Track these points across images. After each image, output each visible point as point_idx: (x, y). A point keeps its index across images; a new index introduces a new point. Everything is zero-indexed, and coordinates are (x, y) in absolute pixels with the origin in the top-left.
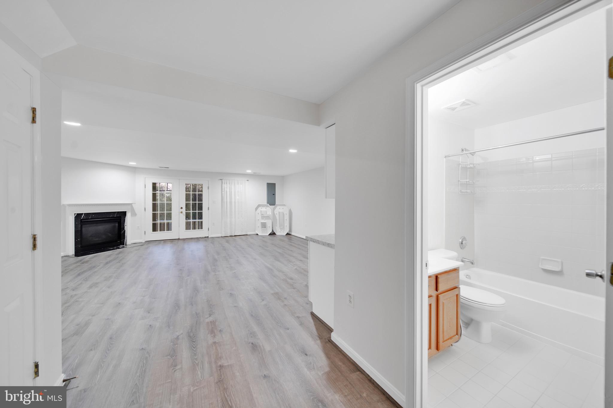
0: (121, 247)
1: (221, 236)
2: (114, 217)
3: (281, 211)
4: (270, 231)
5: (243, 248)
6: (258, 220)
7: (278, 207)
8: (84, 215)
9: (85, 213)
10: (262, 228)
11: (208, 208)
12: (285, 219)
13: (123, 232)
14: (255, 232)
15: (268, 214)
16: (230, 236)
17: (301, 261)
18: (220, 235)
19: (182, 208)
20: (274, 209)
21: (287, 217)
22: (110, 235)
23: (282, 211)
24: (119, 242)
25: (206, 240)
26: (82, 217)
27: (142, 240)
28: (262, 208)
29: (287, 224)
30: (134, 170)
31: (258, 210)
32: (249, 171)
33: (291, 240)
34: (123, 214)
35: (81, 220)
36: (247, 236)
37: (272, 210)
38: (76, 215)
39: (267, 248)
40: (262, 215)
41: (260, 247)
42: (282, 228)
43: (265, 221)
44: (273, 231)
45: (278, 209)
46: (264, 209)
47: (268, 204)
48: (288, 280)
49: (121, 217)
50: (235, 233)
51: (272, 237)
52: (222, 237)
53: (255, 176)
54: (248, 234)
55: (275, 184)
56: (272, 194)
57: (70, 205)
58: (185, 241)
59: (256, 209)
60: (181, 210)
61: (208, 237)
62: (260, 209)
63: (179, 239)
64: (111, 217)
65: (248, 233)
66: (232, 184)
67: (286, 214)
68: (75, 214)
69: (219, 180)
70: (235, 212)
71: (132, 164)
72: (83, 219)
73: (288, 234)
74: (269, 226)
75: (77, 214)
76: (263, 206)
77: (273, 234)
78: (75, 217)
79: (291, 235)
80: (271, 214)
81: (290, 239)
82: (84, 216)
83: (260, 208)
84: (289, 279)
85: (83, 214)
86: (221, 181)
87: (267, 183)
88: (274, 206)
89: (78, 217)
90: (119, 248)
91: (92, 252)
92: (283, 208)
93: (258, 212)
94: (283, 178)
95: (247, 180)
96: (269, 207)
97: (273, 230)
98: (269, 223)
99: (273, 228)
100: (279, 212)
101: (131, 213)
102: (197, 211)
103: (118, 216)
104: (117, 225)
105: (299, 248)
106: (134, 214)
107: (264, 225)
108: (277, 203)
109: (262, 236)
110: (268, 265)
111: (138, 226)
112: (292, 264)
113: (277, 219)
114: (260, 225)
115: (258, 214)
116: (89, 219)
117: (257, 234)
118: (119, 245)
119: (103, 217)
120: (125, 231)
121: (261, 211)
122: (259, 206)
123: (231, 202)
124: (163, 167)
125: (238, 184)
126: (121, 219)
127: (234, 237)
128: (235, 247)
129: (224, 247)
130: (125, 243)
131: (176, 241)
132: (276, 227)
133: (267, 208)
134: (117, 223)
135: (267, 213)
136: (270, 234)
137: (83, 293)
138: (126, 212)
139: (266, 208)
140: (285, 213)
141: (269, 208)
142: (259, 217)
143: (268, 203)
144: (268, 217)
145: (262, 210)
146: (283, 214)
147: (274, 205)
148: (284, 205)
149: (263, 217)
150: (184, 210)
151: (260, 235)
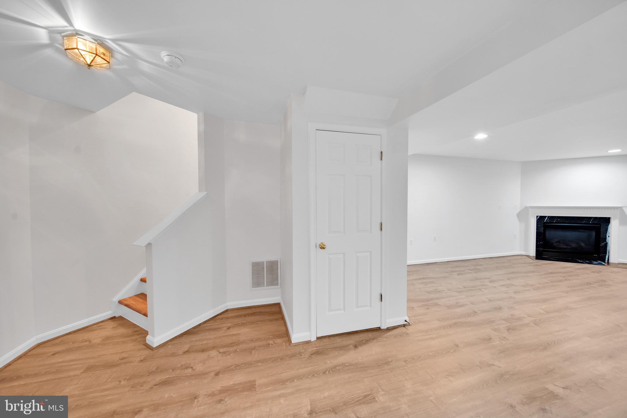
2: (591, 224)
8: (548, 218)
9: (548, 217)
13: (603, 244)
22: (583, 244)
24: (596, 257)
26: (546, 220)
34: (606, 220)
35: (544, 223)
38: (538, 217)
49: (601, 224)
57: (533, 207)
64: (584, 224)
68: (537, 216)
72: (546, 223)
75: (540, 216)
78: (537, 221)
82: (547, 220)
85: (546, 217)
89: (540, 219)
90: (591, 264)
91: (554, 258)
101: (618, 221)
104: (594, 234)
116: (553, 223)
119: (572, 222)
120: (607, 243)
126: (600, 227)
130: (606, 260)
134: (594, 231)
137: (492, 286)
138: (610, 218)
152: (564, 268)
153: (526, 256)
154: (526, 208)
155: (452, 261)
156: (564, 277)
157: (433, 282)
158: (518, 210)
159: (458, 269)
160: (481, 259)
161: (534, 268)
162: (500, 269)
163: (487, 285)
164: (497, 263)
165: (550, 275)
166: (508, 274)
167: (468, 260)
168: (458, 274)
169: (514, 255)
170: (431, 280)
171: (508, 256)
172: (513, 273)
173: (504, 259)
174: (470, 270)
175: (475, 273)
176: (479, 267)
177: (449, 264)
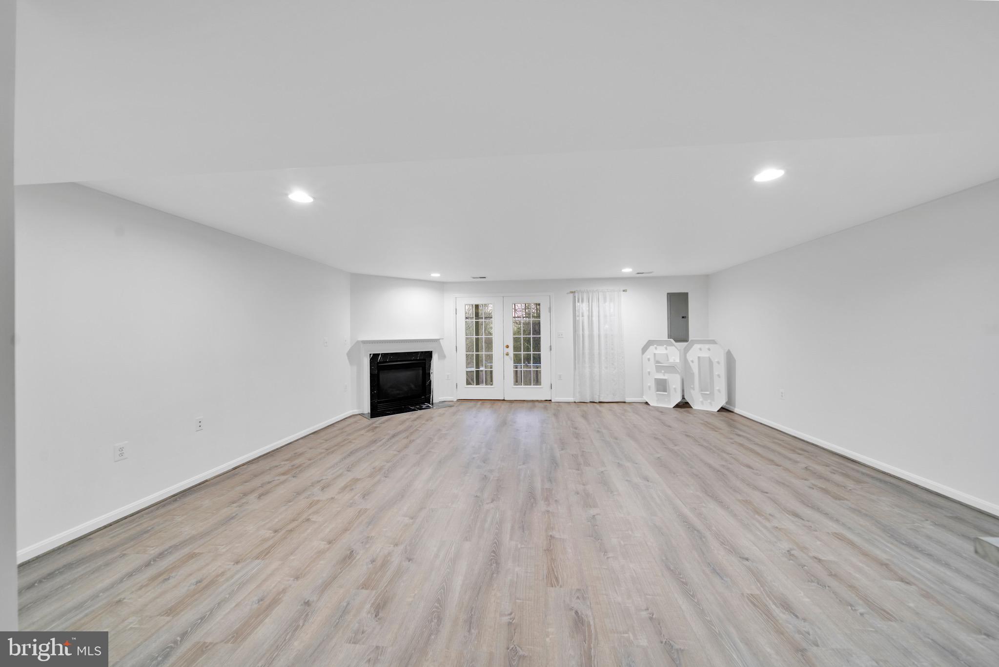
0: (424, 406)
1: (573, 401)
2: (417, 360)
3: (705, 354)
4: (678, 400)
5: (616, 439)
6: (649, 373)
7: (697, 346)
9: (382, 354)
10: (658, 391)
11: (551, 346)
12: (716, 373)
13: (428, 383)
14: (642, 397)
15: (671, 360)
16: (591, 402)
17: (796, 515)
18: (572, 399)
19: (507, 347)
20: (686, 350)
21: (720, 370)
22: (413, 386)
23: (707, 356)
24: (423, 399)
25: (545, 408)
26: (379, 358)
27: (452, 398)
28: (656, 348)
29: (720, 385)
30: (440, 286)
31: (645, 353)
32: (627, 270)
33: (735, 427)
34: (428, 355)
35: (378, 363)
36: (626, 406)
37: (680, 353)
38: (372, 356)
39: (676, 445)
40: (658, 362)
41: (656, 438)
42: (709, 395)
43: (664, 375)
44: (683, 398)
45: (697, 352)
46: (661, 350)
47: (672, 340)
48: (773, 607)
49: (425, 360)
50: (599, 396)
51: (681, 413)
52: (575, 402)
53: (640, 280)
54: (626, 401)
55: (686, 295)
56: (681, 317)
57: (364, 342)
58: (513, 405)
59: (644, 349)
60: (507, 350)
61: (551, 400)
62: (652, 349)
63: (504, 400)
64: (414, 360)
65: (628, 400)
66: (592, 302)
67: (718, 363)
68: (370, 354)
69: (568, 293)
70: (599, 354)
71: (436, 275)
72: (380, 362)
73: (723, 409)
74: (675, 389)
75: (373, 354)
76: (659, 343)
77: (684, 405)
78: (371, 359)
79: (732, 412)
80: (678, 361)
81: (731, 425)
82: (381, 357)
83: (651, 347)
84: (775, 604)
85: (380, 354)
86: (572, 294)
87: (668, 294)
88: (686, 344)
89: (374, 358)
90: (421, 409)
91: (389, 411)
92: (709, 349)
93: (648, 357)
94: (706, 280)
95: (624, 291)
96: (673, 345)
97: (685, 397)
98: (675, 382)
99: (683, 391)
100: (699, 358)
101: (438, 355)
102: (532, 353)
103: (422, 358)
104: (421, 372)
105: (772, 461)
106: (443, 356)
107: (662, 386)
108: (691, 337)
109: (657, 409)
110: (687, 511)
111: (448, 376)
112: (768, 524)
113: (693, 374)
114: (652, 384)
115: (649, 360)
116: (386, 362)
117: (647, 403)
118: (423, 403)
119: (404, 359)
120: (431, 381)
121: (655, 354)
122: (650, 343)
123: (591, 336)
124: (478, 278)
125: (605, 301)
126: (425, 364)
127: (597, 406)
128: (598, 431)
129: (576, 428)
130: (431, 400)
131: (499, 403)
132: (692, 391)
133: (668, 347)
134: (421, 368)
135: (668, 360)
136: (678, 406)
137: (327, 499)
138: (431, 352)
139: (666, 349)
140: (715, 360)
141: (674, 347)
142: (650, 367)
143: (670, 336)
144: (671, 369)
145: (656, 352)
146: (711, 362)
147: (685, 340)
148: (713, 342)
149: (659, 369)
150: (511, 351)
151: (652, 406)
152: (403, 422)
153: (359, 414)
154: (358, 342)
155: (243, 465)
156: (407, 437)
157: (192, 556)
158: (348, 348)
159: (257, 482)
160: (301, 441)
161: (373, 433)
162: (333, 452)
163: (318, 501)
164: (326, 440)
165: (394, 440)
166: (345, 458)
167: (277, 449)
168: (259, 497)
169: (346, 418)
170: (186, 550)
171: (338, 422)
172: (352, 453)
173: (335, 428)
174: (284, 474)
175: (294, 477)
176: (297, 462)
177: (236, 474)
